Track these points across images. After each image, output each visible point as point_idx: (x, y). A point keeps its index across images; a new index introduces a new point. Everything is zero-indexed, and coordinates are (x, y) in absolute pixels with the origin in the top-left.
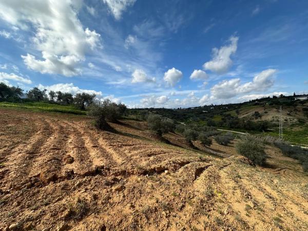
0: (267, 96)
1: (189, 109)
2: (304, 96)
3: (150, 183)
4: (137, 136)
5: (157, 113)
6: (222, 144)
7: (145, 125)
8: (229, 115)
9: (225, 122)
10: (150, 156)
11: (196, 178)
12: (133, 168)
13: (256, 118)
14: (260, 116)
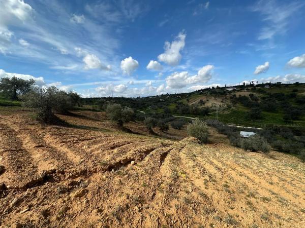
0: (208, 87)
1: (148, 97)
2: (231, 87)
3: (117, 179)
4: (95, 128)
5: (116, 102)
6: (177, 129)
7: (103, 115)
8: (182, 103)
9: (179, 109)
10: (113, 148)
11: (161, 164)
12: (95, 165)
13: (201, 105)
14: (204, 104)
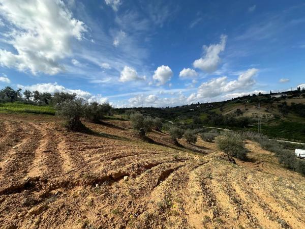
1: (177, 107)
5: (145, 112)
6: (207, 141)
8: (214, 113)
9: (210, 119)
13: (238, 115)
14: (242, 113)
